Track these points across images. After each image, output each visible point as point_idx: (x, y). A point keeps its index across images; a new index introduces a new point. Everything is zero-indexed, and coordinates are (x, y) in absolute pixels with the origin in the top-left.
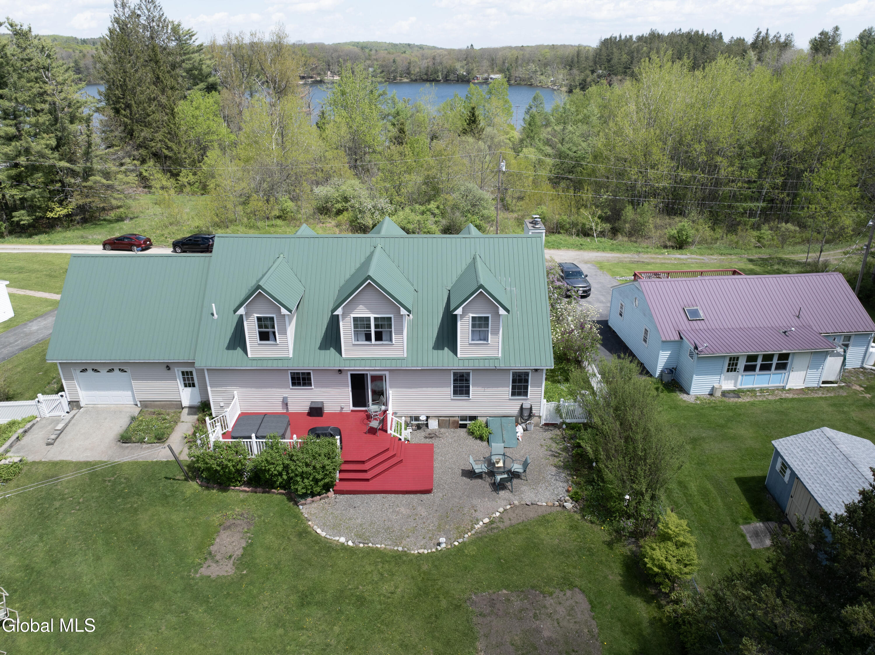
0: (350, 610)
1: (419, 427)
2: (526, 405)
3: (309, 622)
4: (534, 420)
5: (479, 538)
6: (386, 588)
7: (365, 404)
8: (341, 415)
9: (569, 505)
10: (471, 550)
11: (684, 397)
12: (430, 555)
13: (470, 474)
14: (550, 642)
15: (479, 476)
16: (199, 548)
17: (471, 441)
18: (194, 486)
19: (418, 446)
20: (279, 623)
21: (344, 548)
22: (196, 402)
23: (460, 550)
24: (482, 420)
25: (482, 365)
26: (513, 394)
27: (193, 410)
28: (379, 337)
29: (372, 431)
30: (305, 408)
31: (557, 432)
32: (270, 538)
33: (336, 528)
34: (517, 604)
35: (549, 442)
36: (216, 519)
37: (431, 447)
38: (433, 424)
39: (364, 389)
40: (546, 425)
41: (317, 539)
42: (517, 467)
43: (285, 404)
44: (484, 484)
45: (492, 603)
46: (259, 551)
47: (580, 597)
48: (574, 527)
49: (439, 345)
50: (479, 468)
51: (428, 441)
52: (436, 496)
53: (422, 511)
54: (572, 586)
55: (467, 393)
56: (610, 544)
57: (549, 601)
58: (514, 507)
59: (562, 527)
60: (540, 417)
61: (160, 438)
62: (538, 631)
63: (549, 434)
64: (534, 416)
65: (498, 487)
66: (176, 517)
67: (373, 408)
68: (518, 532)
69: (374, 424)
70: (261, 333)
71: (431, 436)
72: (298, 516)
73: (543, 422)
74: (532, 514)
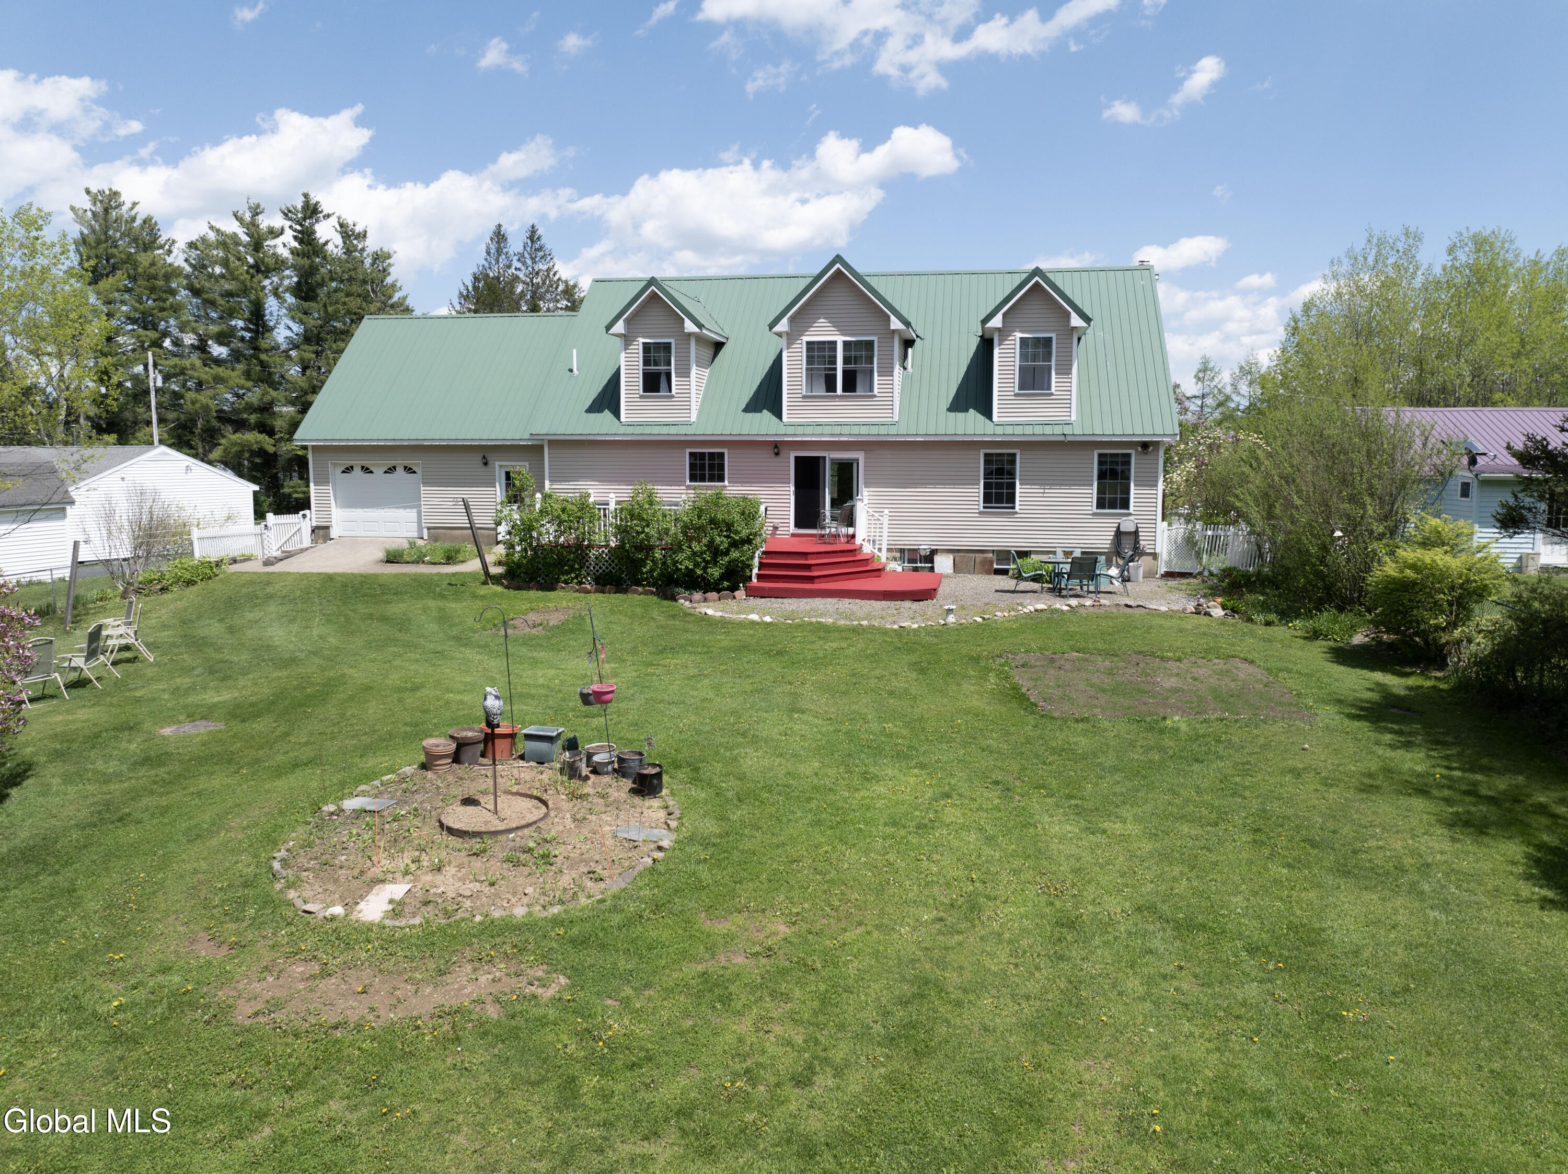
2: (1127, 528)
4: (1144, 562)
5: (1027, 617)
7: (817, 521)
9: (1216, 611)
10: (1009, 625)
12: (921, 629)
14: (1176, 690)
18: (493, 589)
21: (756, 622)
23: (984, 625)
25: (1039, 433)
26: (1100, 505)
28: (850, 381)
33: (743, 612)
38: (944, 566)
39: (818, 488)
40: (1169, 575)
41: (705, 618)
45: (1049, 660)
47: (1244, 665)
49: (958, 405)
54: (1224, 656)
55: (1011, 499)
58: (1100, 606)
59: (1200, 621)
60: (1155, 556)
61: (451, 559)
62: (1148, 683)
64: (1143, 554)
68: (1108, 618)
70: (646, 375)
72: (674, 607)
73: (1163, 569)
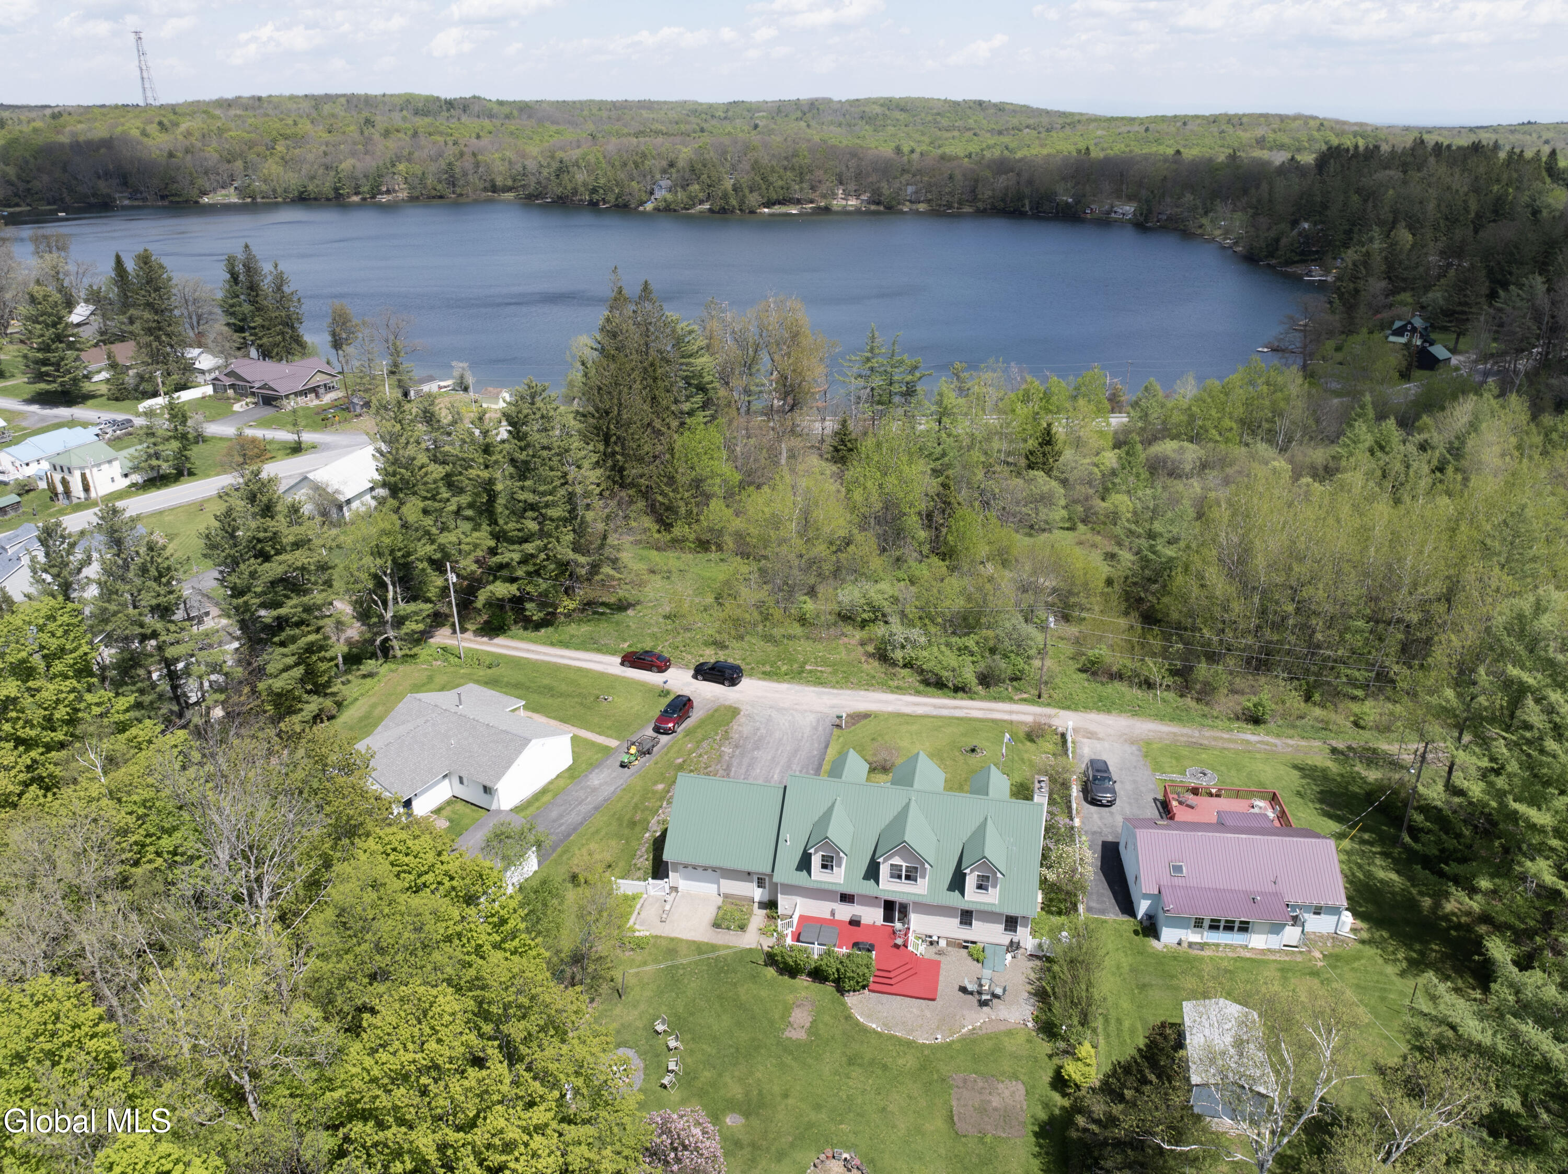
0: (879, 1072)
1: (931, 943)
2: (1015, 940)
3: (854, 1074)
4: (1021, 951)
5: (963, 1039)
6: (901, 1062)
7: (892, 921)
8: (873, 926)
9: (1030, 1025)
10: (957, 1046)
11: (1154, 942)
12: (930, 1046)
13: (963, 990)
14: (995, 1109)
15: (971, 993)
16: (783, 1018)
17: (969, 961)
18: (771, 972)
19: (930, 961)
20: (836, 1073)
21: (875, 1032)
22: (766, 899)
23: (949, 1045)
24: (980, 945)
25: (982, 908)
26: (1006, 931)
27: (763, 905)
28: (908, 877)
29: (897, 946)
30: (847, 918)
31: (1038, 963)
32: (827, 1018)
33: (869, 1017)
34: (980, 1084)
35: (1030, 971)
36: (790, 998)
37: (938, 963)
38: (943, 943)
39: (893, 912)
40: (1030, 956)
41: (857, 1023)
42: (999, 991)
43: (833, 913)
44: (973, 1000)
45: (965, 1081)
46: (821, 1026)
47: (1021, 1087)
48: (1029, 1041)
49: (951, 888)
50: (970, 987)
51: (937, 958)
52: (939, 1003)
53: (928, 1014)
54: (1017, 1079)
55: (970, 925)
56: (1050, 1057)
57: (1001, 1086)
58: (991, 1020)
59: (1021, 1039)
60: (1025, 949)
61: (742, 928)
62: (990, 1102)
63: (1031, 964)
64: (1021, 948)
65: (984, 1004)
66: (764, 993)
67: (898, 925)
68: (990, 1039)
69: (899, 941)
70: (823, 865)
71: (940, 953)
72: (844, 1004)
73: (1028, 954)
74: (1002, 1027)
